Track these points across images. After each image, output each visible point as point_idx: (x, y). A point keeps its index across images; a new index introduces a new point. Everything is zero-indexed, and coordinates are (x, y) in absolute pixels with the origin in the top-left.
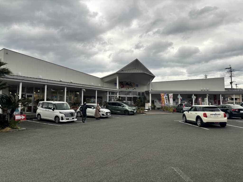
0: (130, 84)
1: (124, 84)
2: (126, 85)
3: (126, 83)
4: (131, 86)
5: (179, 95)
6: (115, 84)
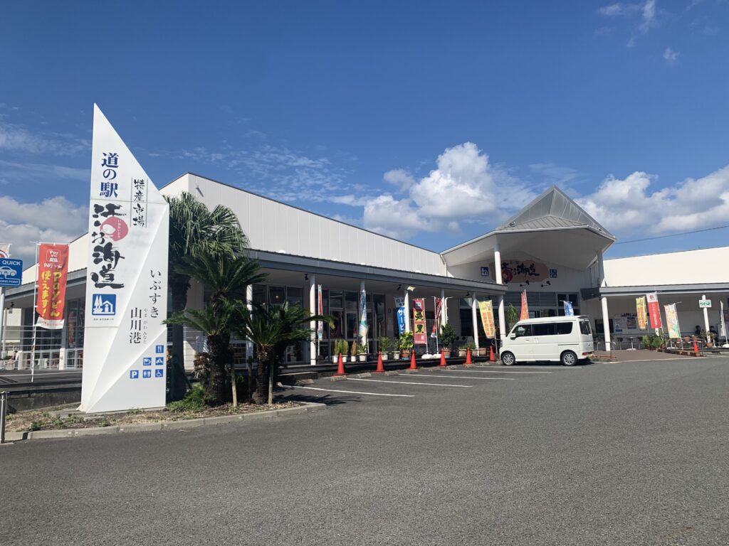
0: (531, 268)
1: (511, 269)
2: (519, 273)
3: (518, 266)
4: (533, 276)
5: (704, 297)
6: (483, 270)
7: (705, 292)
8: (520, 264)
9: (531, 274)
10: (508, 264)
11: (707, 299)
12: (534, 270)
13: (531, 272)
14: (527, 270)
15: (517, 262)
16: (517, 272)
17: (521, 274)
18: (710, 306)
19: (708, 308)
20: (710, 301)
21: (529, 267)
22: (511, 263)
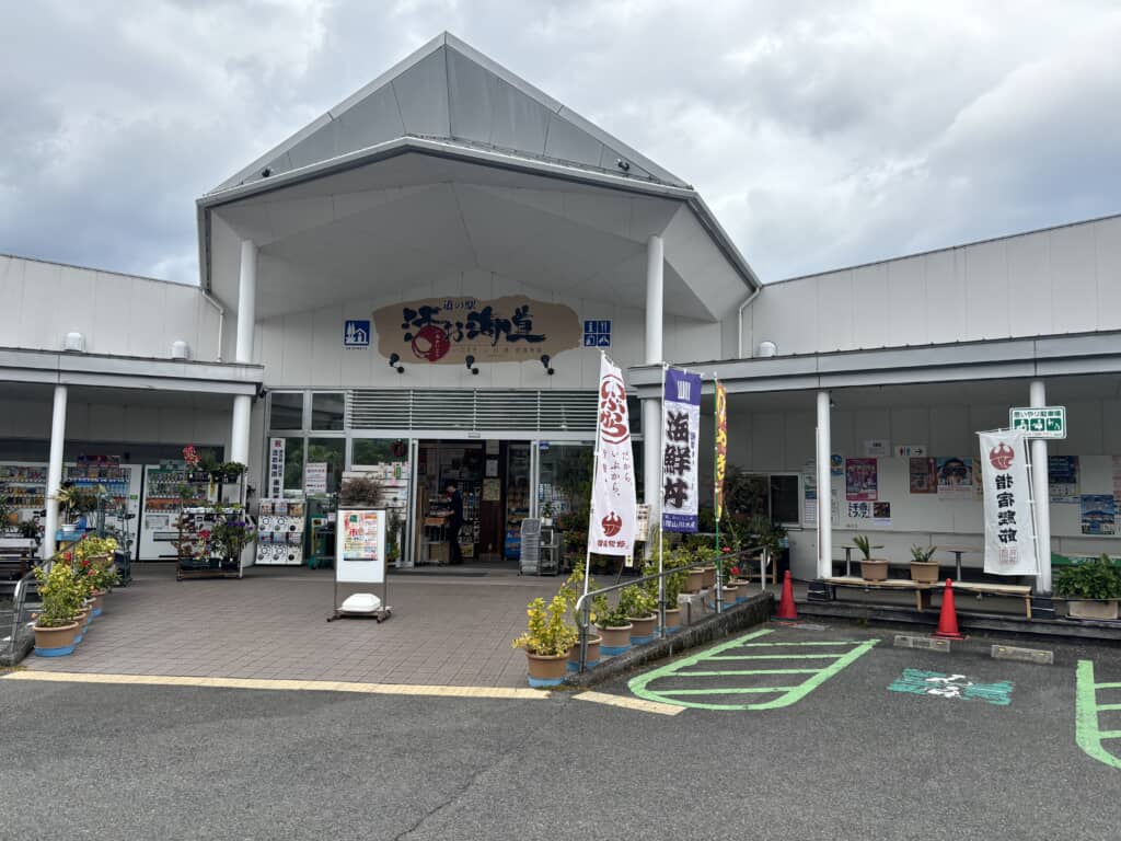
0: (516, 320)
1: (448, 325)
2: (471, 335)
3: (472, 316)
4: (523, 342)
5: (1038, 395)
6: (352, 330)
7: (1043, 370)
8: (479, 311)
9: (512, 338)
10: (436, 311)
11: (1050, 401)
12: (528, 325)
13: (514, 330)
14: (504, 326)
15: (470, 303)
16: (465, 331)
17: (480, 337)
18: (1060, 434)
19: (1050, 443)
20: (1061, 412)
21: (509, 315)
22: (449, 305)
